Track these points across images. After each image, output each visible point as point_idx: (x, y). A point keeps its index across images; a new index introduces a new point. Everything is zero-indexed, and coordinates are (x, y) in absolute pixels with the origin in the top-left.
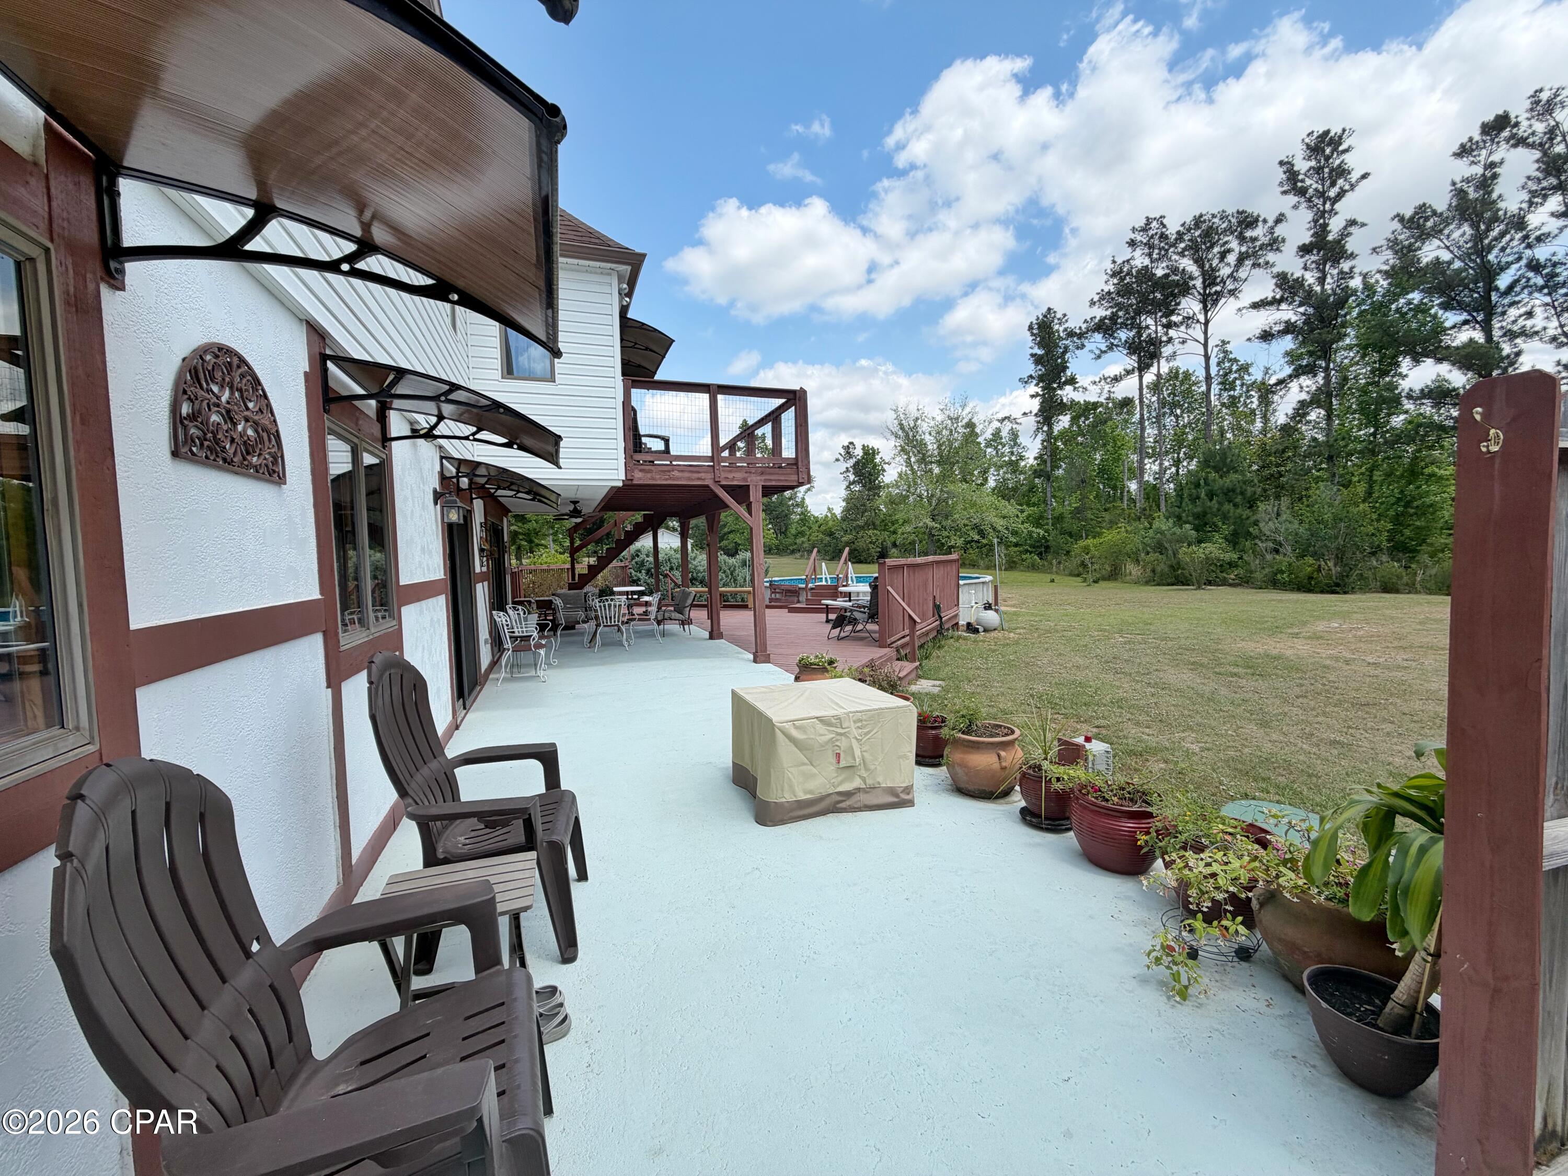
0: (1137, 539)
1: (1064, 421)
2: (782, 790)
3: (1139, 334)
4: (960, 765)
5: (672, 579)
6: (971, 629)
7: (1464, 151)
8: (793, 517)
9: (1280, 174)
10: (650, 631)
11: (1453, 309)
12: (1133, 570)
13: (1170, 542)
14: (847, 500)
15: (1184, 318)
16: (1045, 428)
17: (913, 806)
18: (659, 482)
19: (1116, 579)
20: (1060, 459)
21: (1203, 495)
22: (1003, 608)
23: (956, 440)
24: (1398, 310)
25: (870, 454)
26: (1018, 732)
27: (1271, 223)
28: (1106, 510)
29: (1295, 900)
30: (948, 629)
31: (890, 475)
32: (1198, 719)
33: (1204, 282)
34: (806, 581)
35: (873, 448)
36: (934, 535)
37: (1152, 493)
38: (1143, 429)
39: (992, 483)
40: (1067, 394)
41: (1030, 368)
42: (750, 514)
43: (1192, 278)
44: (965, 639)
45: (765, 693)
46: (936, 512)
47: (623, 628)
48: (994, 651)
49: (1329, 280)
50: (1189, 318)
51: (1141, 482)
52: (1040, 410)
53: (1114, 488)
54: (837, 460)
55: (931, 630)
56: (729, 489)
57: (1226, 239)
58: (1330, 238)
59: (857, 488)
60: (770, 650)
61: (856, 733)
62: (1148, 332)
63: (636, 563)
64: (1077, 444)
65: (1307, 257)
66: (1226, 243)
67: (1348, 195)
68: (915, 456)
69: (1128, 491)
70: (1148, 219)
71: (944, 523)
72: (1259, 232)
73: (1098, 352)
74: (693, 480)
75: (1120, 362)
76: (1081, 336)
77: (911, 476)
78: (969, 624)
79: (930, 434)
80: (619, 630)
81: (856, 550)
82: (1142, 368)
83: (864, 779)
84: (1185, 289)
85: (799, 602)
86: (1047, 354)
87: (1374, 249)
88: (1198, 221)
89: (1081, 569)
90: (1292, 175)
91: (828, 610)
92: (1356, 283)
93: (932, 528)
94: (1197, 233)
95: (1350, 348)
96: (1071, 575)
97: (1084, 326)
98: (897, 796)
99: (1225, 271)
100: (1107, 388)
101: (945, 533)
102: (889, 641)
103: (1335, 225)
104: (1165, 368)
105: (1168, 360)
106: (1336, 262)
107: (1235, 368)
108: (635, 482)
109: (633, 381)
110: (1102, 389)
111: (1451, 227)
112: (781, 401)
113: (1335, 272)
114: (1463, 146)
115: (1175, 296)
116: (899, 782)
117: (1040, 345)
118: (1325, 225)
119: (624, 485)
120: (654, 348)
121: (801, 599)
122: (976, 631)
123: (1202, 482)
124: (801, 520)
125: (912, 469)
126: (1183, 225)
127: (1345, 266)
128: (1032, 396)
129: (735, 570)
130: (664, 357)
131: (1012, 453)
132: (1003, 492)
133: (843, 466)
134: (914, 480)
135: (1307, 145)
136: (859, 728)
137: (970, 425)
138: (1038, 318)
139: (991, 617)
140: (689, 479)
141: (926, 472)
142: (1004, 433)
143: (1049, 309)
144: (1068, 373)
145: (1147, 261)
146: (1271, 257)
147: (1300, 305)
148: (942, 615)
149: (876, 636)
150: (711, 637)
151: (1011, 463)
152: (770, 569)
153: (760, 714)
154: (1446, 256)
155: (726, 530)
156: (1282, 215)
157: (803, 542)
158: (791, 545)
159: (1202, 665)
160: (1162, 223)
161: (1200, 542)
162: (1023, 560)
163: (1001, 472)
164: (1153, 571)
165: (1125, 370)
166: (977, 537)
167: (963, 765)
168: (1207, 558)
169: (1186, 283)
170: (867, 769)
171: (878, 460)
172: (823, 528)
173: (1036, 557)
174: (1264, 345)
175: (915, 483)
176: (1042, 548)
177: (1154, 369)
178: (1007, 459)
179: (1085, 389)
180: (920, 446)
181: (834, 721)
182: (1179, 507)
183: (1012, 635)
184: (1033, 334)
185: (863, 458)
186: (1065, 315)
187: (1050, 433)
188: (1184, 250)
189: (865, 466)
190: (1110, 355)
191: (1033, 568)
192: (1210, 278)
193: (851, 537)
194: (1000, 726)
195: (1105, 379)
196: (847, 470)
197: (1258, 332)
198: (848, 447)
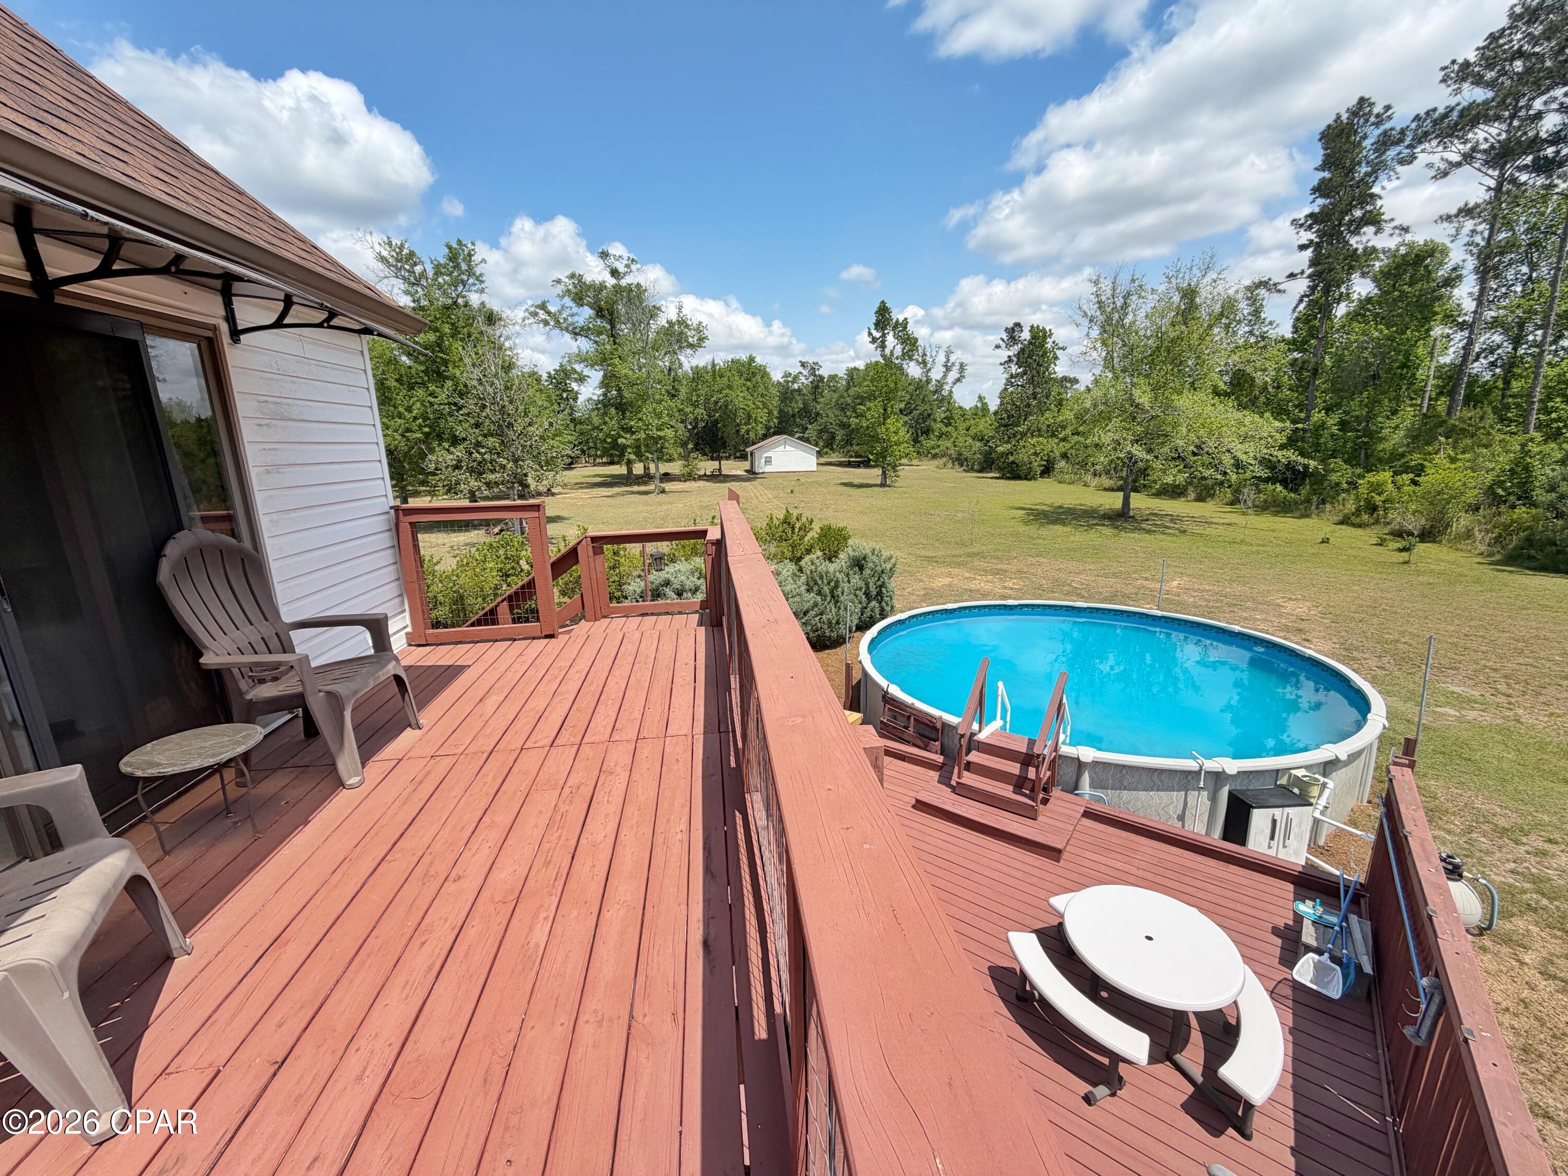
8: (938, 414)
25: (1039, 336)
31: (1062, 364)
35: (1044, 329)
40: (1363, 239)
52: (1313, 270)
54: (998, 347)
59: (1020, 382)
79: (1146, 316)
81: (1013, 463)
86: (1336, 177)
117: (1330, 164)
124: (946, 418)
128: (1299, 247)
133: (1004, 354)
138: (1339, 117)
143: (1362, 100)
144: (1372, 206)
158: (933, 448)
171: (1049, 345)
185: (1030, 343)
186: (1388, 108)
189: (1032, 353)
193: (1009, 446)
196: (1010, 360)
198: (1013, 329)
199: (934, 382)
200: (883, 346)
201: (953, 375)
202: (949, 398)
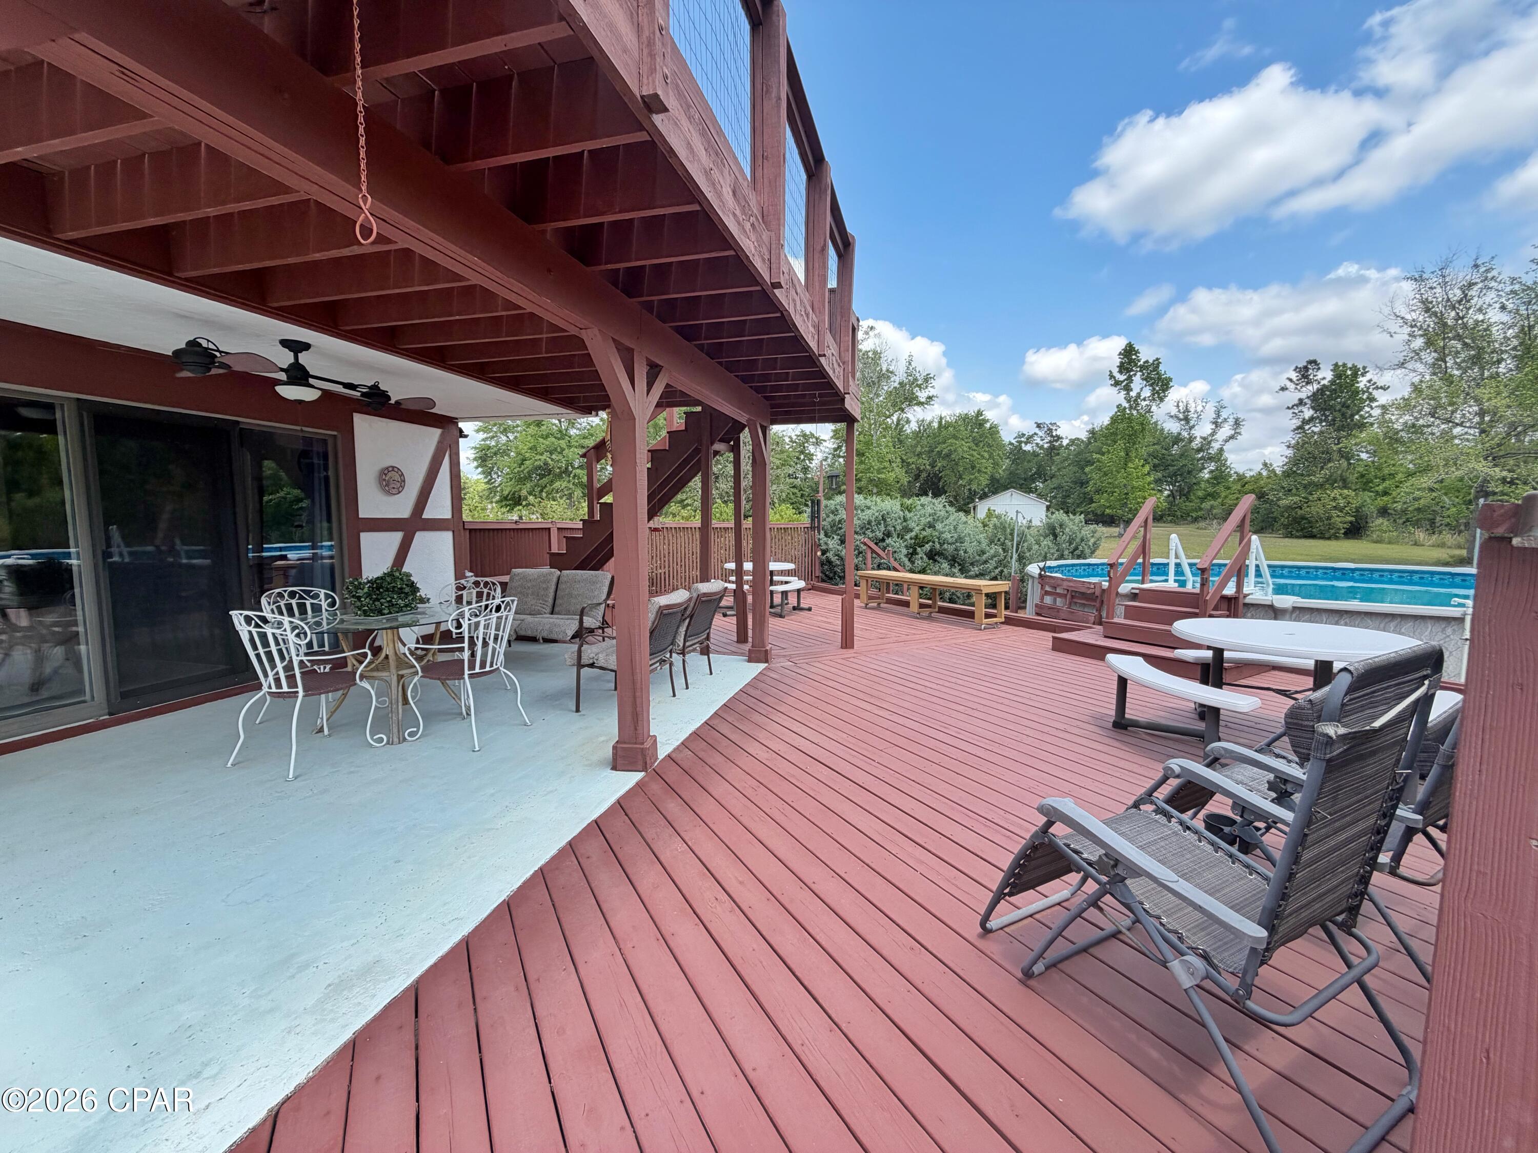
8: (1202, 474)
14: (1297, 447)
25: (1347, 376)
31: (1382, 405)
35: (1354, 367)
54: (1283, 388)
59: (1317, 428)
68: (1458, 353)
81: (1303, 518)
85: (1096, 623)
121: (1104, 616)
124: (1214, 478)
125: (1445, 375)
133: (1293, 396)
134: (1449, 396)
157: (1212, 507)
158: (1195, 511)
171: (1361, 385)
172: (1249, 487)
180: (1472, 335)
185: (1332, 382)
189: (1335, 394)
193: (1296, 499)
196: (1301, 403)
198: (1306, 368)
199: (1198, 440)
200: (1128, 389)
201: (1226, 431)
202: (1218, 457)
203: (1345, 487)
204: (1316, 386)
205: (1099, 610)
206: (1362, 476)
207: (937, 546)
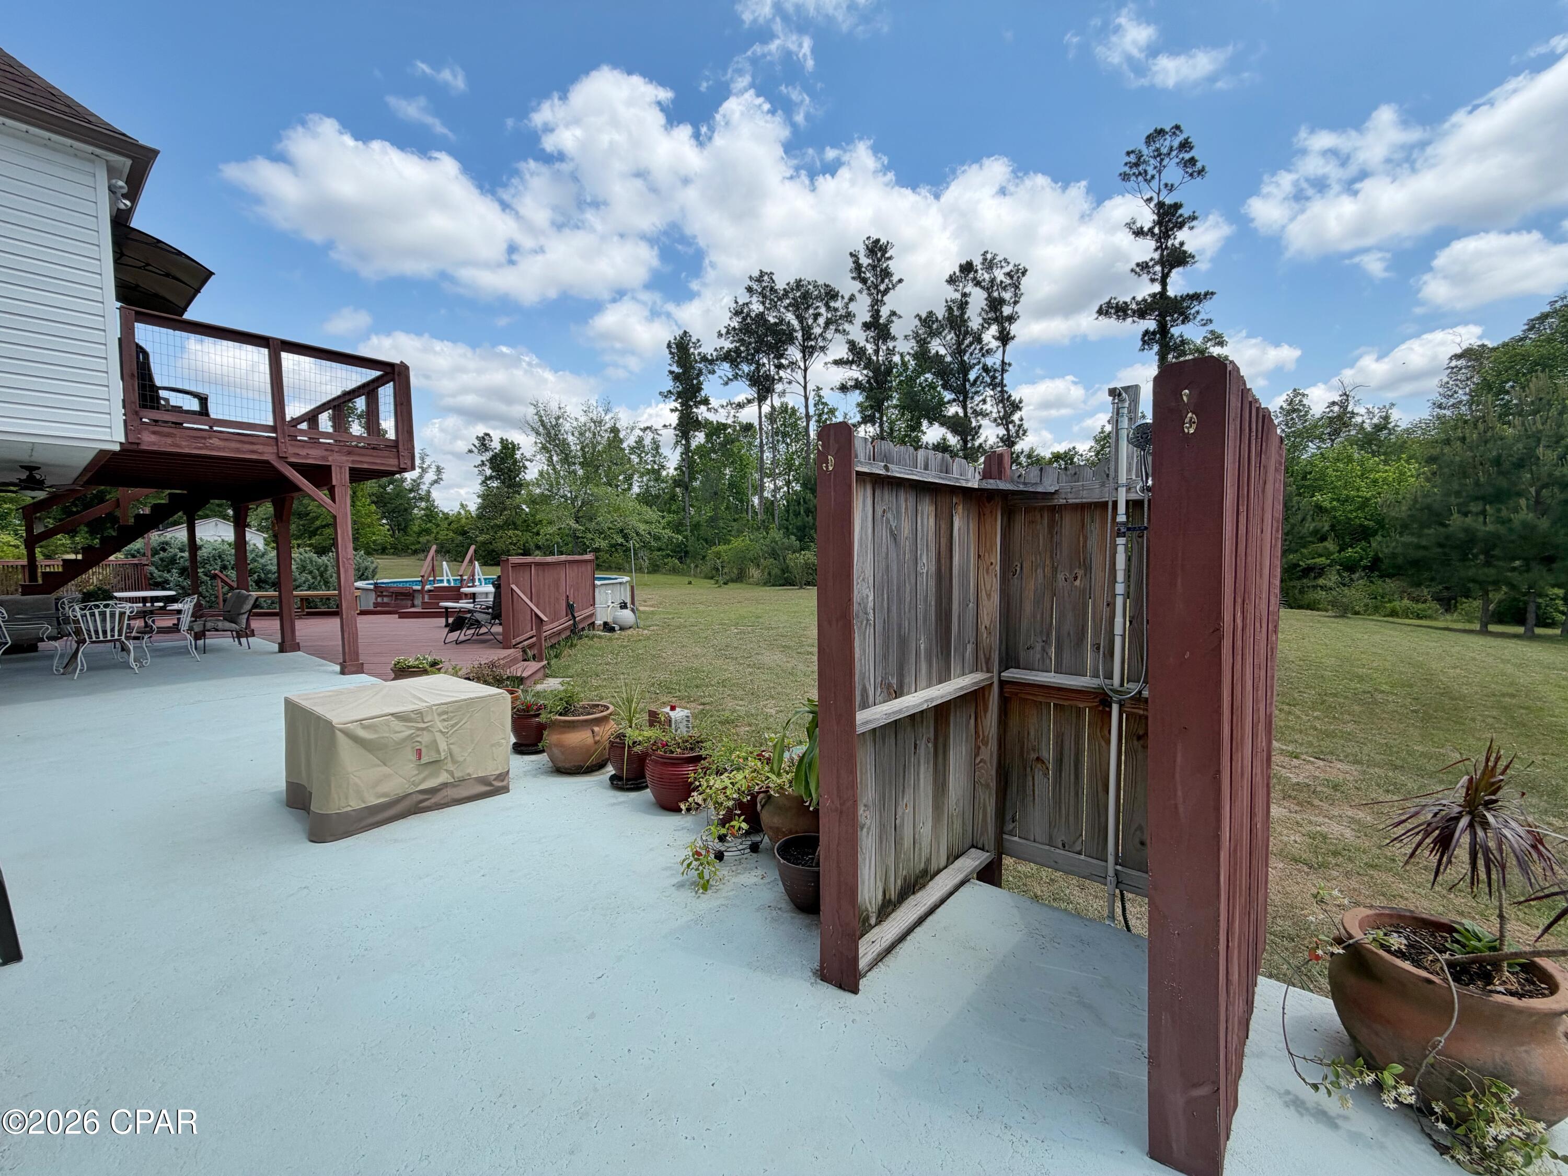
0: (757, 546)
1: (699, 438)
2: (347, 798)
3: (758, 369)
4: (556, 745)
5: (223, 581)
6: (607, 627)
7: (952, 280)
8: (416, 511)
9: (850, 263)
10: (181, 648)
11: (947, 389)
12: (755, 573)
13: (781, 549)
14: (484, 497)
15: (790, 362)
16: (684, 442)
17: (508, 791)
18: (187, 451)
19: (742, 581)
20: (697, 472)
21: (802, 512)
22: (641, 608)
23: (599, 443)
24: (920, 384)
25: (509, 449)
26: (612, 708)
27: (846, 300)
28: (735, 520)
29: (777, 795)
30: (583, 629)
31: (531, 473)
32: (779, 689)
33: (803, 336)
34: (423, 583)
35: (512, 443)
36: (578, 538)
37: (769, 507)
38: (762, 452)
39: (636, 489)
40: (702, 412)
41: (668, 384)
42: (334, 500)
43: (796, 331)
44: (600, 637)
45: (330, 696)
46: (581, 514)
47: (131, 645)
48: (625, 647)
49: (881, 353)
50: (793, 363)
51: (761, 497)
52: (678, 425)
53: (741, 501)
54: (470, 451)
55: (565, 629)
56: (303, 469)
57: (818, 304)
58: (881, 321)
59: (495, 484)
60: (362, 659)
61: (440, 725)
62: (764, 369)
63: (162, 560)
64: (711, 459)
65: (868, 332)
66: (818, 307)
67: (892, 291)
68: (558, 455)
69: (752, 505)
70: (761, 272)
71: (588, 525)
72: (838, 304)
73: (726, 379)
74: (244, 452)
75: (744, 391)
76: (711, 362)
77: (553, 476)
78: (605, 624)
79: (573, 434)
80: (124, 649)
81: (493, 551)
82: (761, 399)
83: (452, 774)
84: (791, 340)
85: (413, 606)
86: (684, 373)
87: (906, 336)
88: (799, 283)
89: (714, 572)
90: (858, 267)
91: (447, 613)
92: (896, 359)
93: (575, 530)
94: (798, 294)
95: (895, 407)
96: (706, 577)
97: (715, 354)
98: (490, 785)
99: (817, 331)
100: (732, 412)
101: (590, 536)
102: (514, 642)
103: (884, 312)
104: (777, 403)
105: (780, 396)
106: (885, 341)
107: (826, 410)
108: (144, 447)
109: (137, 313)
110: (729, 413)
111: (946, 331)
112: (377, 373)
113: (885, 348)
114: (951, 277)
115: (784, 343)
116: (490, 769)
117: (679, 364)
118: (878, 311)
119: (122, 450)
120: (178, 275)
121: (416, 602)
122: (612, 630)
123: (802, 501)
124: (426, 515)
125: (554, 469)
126: (788, 284)
127: (891, 344)
128: (672, 410)
129: (326, 570)
130: (198, 291)
131: (655, 462)
132: (646, 499)
133: (478, 459)
134: (556, 478)
135: (867, 246)
136: (444, 720)
137: (615, 430)
138: (675, 339)
139: (627, 616)
140: (238, 450)
141: (569, 473)
142: (647, 441)
143: (685, 332)
144: (703, 393)
145: (761, 309)
146: (847, 326)
147: (865, 368)
148: (576, 615)
149: (500, 638)
150: (282, 650)
151: (653, 471)
152: (378, 570)
153: (318, 719)
154: (942, 351)
155: (318, 523)
156: (853, 295)
158: (413, 544)
159: (789, 647)
160: (771, 278)
161: (802, 549)
162: (665, 564)
163: (645, 479)
164: (769, 574)
165: (747, 399)
166: (620, 540)
167: (560, 745)
168: (806, 564)
169: (791, 334)
170: (454, 761)
171: (518, 456)
172: (454, 526)
173: (676, 561)
174: (842, 395)
175: (558, 483)
176: (682, 553)
177: (768, 402)
178: (649, 467)
179: (716, 410)
180: (563, 447)
181: (413, 716)
182: (787, 520)
183: (646, 632)
184: (671, 353)
185: (501, 452)
186: (699, 341)
187: (687, 447)
188: (789, 305)
189: (503, 461)
190: (735, 383)
191: (674, 571)
192: (807, 335)
193: (488, 537)
194: (598, 705)
195: (731, 404)
196: (483, 464)
197: (838, 384)
198: (483, 438)
201: (431, 476)
202: (427, 498)
203: (516, 529)
204: (491, 453)
205: (412, 600)
206: (525, 521)
207: (263, 575)
